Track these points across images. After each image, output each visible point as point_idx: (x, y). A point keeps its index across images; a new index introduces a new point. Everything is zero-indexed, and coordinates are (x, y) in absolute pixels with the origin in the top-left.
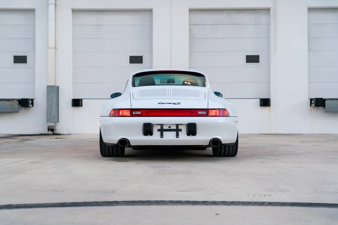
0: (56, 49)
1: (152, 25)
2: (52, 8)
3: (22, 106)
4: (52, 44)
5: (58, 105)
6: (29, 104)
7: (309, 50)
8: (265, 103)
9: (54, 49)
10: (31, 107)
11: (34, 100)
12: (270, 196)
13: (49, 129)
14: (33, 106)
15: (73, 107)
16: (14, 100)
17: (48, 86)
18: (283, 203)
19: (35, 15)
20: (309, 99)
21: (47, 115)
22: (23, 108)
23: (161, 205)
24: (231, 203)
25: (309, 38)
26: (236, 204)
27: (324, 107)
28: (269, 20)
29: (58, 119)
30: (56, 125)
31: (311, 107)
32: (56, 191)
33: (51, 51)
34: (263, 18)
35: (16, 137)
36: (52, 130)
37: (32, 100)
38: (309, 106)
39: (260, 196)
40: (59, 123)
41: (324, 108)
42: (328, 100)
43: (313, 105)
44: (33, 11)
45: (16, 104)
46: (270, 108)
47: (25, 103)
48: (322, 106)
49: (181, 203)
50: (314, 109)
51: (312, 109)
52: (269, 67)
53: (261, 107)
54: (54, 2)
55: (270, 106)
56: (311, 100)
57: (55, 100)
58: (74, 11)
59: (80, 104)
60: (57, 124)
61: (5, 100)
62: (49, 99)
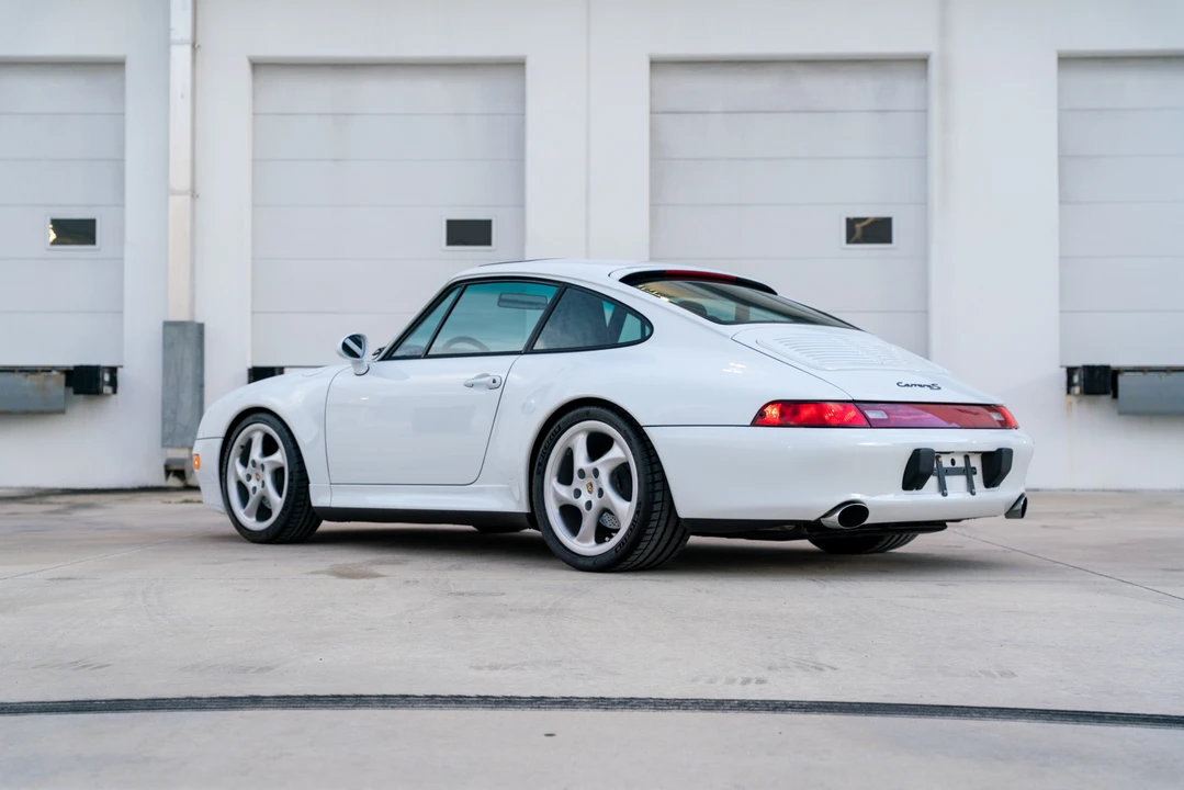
0: (194, 195)
1: (524, 114)
2: (181, 56)
3: (76, 393)
4: (180, 179)
6: (101, 383)
7: (1064, 200)
9: (188, 198)
10: (107, 395)
11: (119, 370)
12: (760, 681)
13: (168, 472)
14: (115, 392)
16: (50, 371)
17: (167, 324)
18: (785, 702)
19: (123, 80)
20: (1064, 370)
21: (164, 421)
22: (81, 397)
23: (393, 707)
24: (620, 703)
25: (1063, 157)
26: (633, 707)
27: (1115, 396)
28: (926, 95)
30: (191, 458)
31: (1071, 398)
32: (84, 667)
33: (179, 204)
34: (904, 89)
35: (52, 499)
36: (180, 474)
37: (113, 371)
38: (1065, 391)
39: (731, 681)
41: (1114, 400)
42: (1127, 374)
43: (1077, 390)
44: (117, 65)
45: (57, 384)
47: (87, 382)
48: (1106, 393)
49: (460, 702)
50: (1079, 402)
51: (1075, 404)
52: (925, 258)
54: (188, 36)
56: (1071, 371)
57: (189, 370)
58: (257, 66)
61: (21, 371)
62: (170, 368)
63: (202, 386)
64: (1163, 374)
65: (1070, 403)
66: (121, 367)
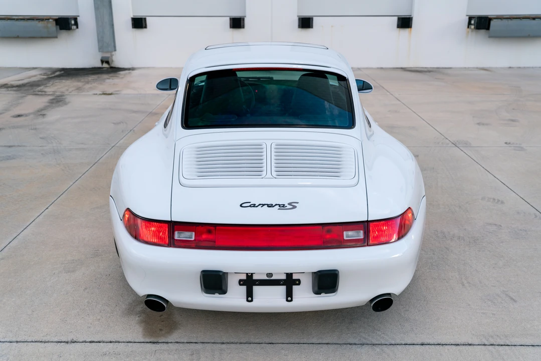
3: (61, 29)
5: (112, 25)
6: (71, 25)
8: (405, 23)
10: (74, 29)
11: (78, 18)
13: (102, 62)
14: (77, 28)
15: (134, 29)
16: (49, 20)
20: (468, 17)
21: (99, 41)
22: (63, 30)
27: (488, 29)
29: (115, 47)
30: (112, 56)
31: (469, 30)
36: (107, 62)
37: (75, 18)
38: (467, 27)
40: (116, 52)
41: (488, 31)
42: (494, 20)
43: (473, 27)
45: (52, 25)
46: (411, 30)
47: (65, 24)
48: (485, 29)
50: (472, 31)
51: (470, 32)
53: (398, 29)
55: (411, 27)
56: (470, 18)
57: (106, 19)
59: (144, 25)
60: (114, 53)
61: (37, 20)
62: (98, 18)
63: (113, 25)
64: (509, 20)
65: (468, 32)
66: (79, 16)
